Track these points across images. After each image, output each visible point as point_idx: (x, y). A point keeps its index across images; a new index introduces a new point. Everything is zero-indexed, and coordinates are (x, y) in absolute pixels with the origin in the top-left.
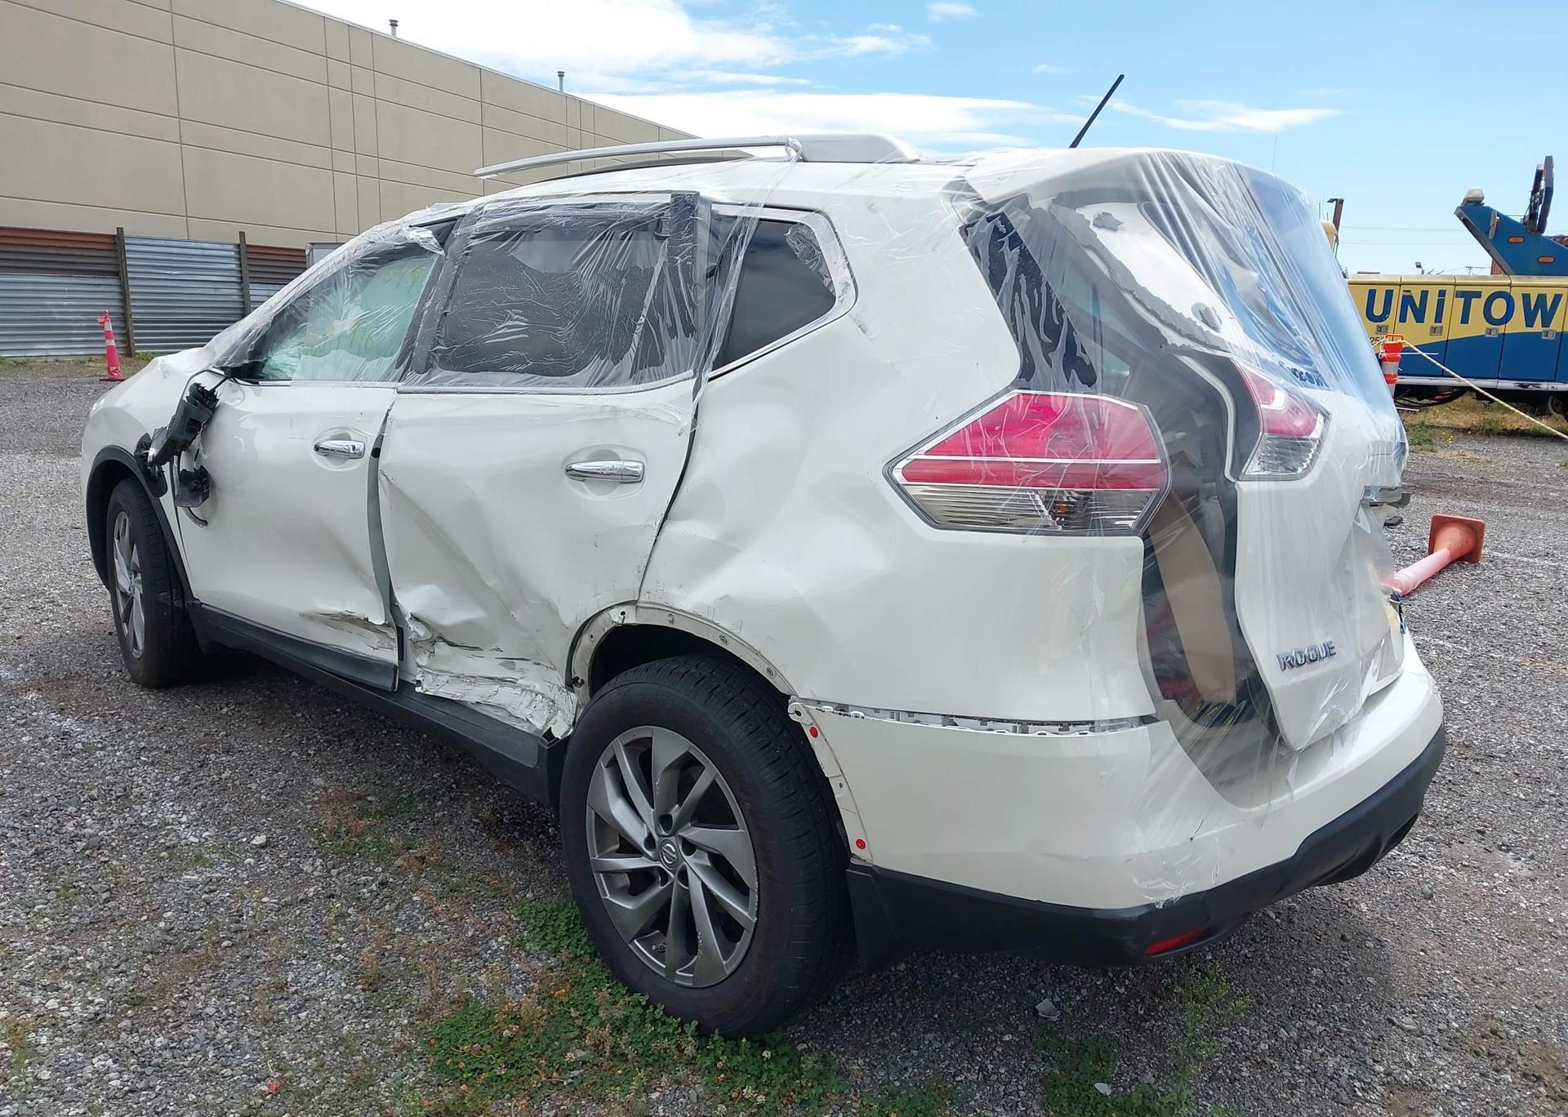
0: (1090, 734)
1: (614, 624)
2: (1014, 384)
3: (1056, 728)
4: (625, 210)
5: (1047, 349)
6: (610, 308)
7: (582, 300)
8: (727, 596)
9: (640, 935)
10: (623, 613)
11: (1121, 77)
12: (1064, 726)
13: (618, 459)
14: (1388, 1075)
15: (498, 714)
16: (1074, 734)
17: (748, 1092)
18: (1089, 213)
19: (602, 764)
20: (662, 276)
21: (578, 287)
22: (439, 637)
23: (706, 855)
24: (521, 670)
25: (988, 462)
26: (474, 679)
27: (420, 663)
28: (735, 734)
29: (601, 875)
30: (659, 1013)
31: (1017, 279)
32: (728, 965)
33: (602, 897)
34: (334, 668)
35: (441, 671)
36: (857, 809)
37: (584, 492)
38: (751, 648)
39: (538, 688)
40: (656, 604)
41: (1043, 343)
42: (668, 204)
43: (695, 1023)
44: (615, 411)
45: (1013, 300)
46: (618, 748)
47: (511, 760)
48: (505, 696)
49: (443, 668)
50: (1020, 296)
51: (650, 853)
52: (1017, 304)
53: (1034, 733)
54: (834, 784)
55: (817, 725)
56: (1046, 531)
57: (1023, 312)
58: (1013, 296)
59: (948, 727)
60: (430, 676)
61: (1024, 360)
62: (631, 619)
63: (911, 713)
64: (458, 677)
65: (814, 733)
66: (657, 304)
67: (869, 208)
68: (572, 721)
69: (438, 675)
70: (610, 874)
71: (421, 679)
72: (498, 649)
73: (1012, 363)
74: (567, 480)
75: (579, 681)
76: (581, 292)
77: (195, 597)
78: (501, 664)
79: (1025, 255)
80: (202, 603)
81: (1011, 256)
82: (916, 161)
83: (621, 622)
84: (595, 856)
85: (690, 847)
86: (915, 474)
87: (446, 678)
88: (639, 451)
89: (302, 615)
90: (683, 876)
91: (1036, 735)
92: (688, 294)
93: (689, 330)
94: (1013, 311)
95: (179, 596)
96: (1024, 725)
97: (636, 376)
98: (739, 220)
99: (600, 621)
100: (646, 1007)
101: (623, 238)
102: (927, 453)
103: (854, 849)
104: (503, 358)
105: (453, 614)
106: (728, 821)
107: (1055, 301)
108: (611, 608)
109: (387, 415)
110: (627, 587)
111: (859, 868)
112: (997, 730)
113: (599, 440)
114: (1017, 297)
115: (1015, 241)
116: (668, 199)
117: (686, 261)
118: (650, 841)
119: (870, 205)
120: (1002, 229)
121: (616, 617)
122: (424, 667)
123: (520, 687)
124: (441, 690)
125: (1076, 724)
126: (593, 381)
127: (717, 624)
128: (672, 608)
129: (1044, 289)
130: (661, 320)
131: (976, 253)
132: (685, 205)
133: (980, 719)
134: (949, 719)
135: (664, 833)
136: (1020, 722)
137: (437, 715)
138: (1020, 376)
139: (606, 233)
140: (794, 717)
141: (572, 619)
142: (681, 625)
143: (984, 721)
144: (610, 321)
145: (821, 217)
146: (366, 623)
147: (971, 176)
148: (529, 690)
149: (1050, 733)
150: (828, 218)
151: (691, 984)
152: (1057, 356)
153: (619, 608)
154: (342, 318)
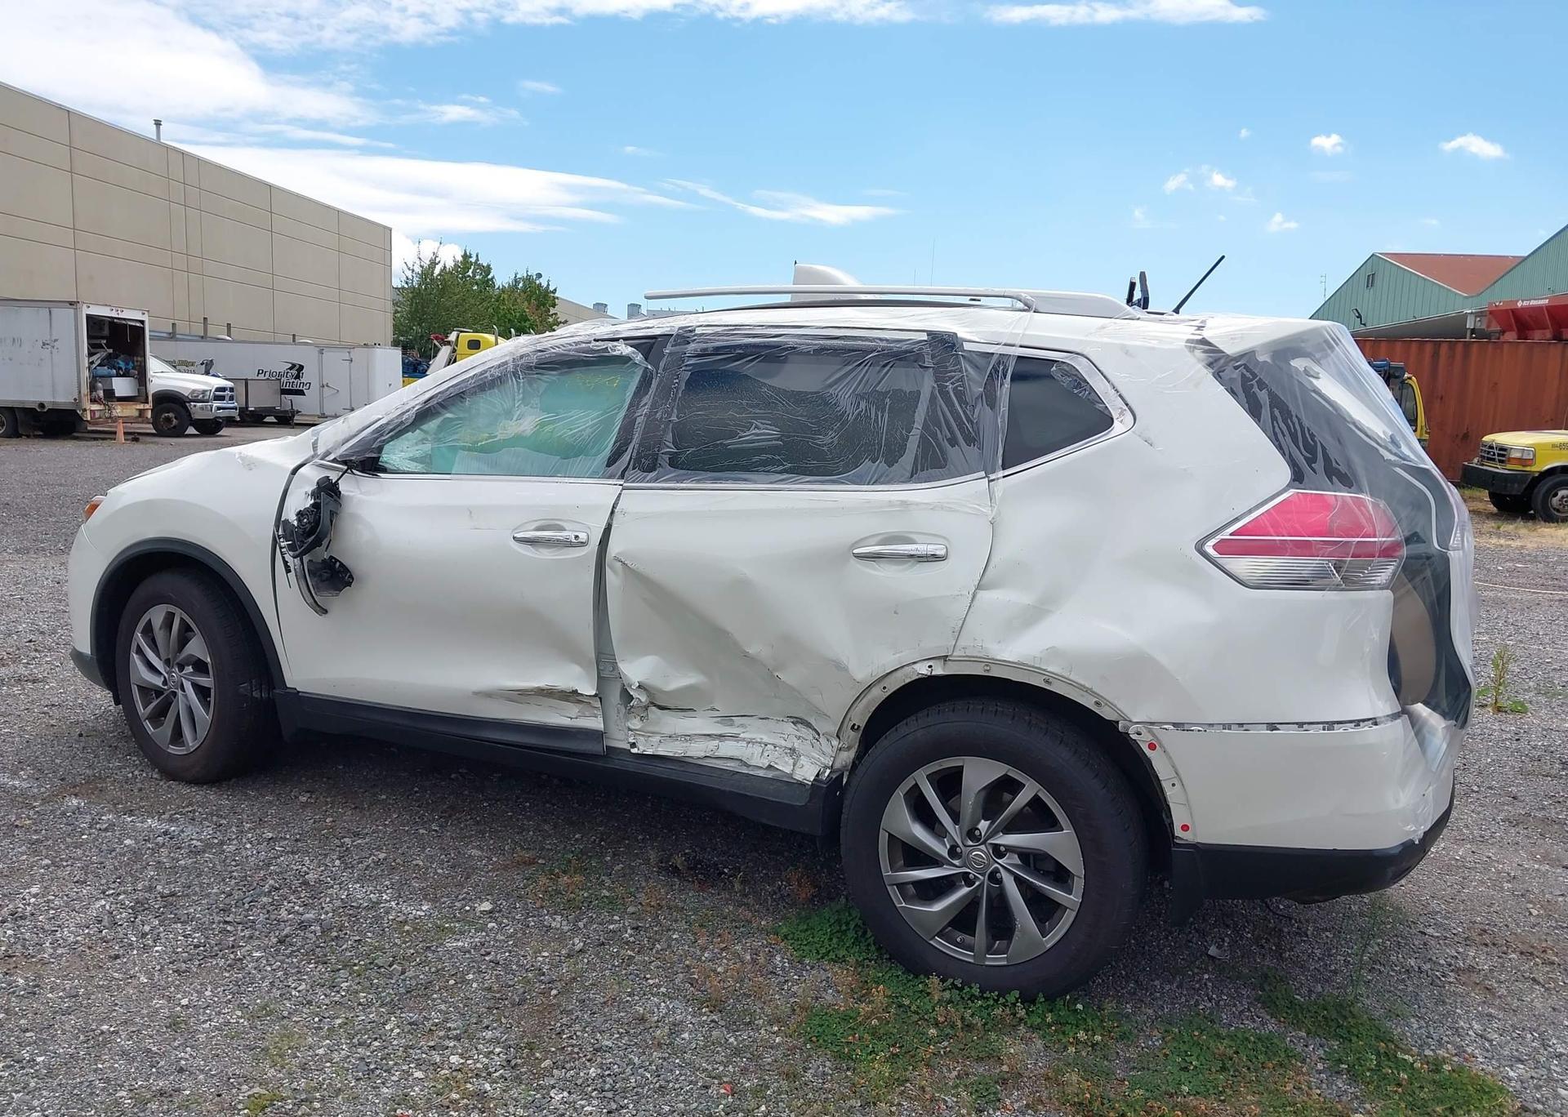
0: (1375, 727)
1: (920, 676)
2: (1289, 486)
3: (1353, 725)
4: (884, 344)
5: (1311, 461)
6: (876, 421)
7: (842, 415)
8: (1054, 647)
9: (940, 934)
10: (930, 667)
11: (1223, 257)
12: (1358, 723)
13: (914, 543)
14: (1450, 965)
15: (728, 765)
16: (1365, 728)
17: (1081, 1035)
18: (1298, 364)
19: (900, 793)
20: (933, 398)
21: (835, 404)
22: (658, 702)
23: (1016, 856)
24: (742, 725)
25: (1291, 540)
26: (689, 738)
27: (632, 727)
28: (1061, 754)
29: (895, 887)
30: (976, 991)
31: (1272, 413)
32: (1050, 941)
33: (898, 906)
34: (515, 740)
35: (653, 733)
36: (1188, 801)
37: (875, 569)
38: (1082, 687)
39: (766, 739)
40: (974, 657)
41: (1306, 458)
42: (926, 341)
43: (1017, 993)
44: (904, 504)
45: (1274, 427)
46: (921, 778)
47: (772, 801)
48: (728, 748)
49: (656, 729)
50: (1277, 423)
51: (956, 862)
52: (1277, 429)
53: (1339, 730)
54: (1166, 785)
55: (1158, 740)
56: (1337, 588)
57: (1284, 436)
58: (1273, 424)
59: (1274, 732)
60: (642, 738)
61: (1294, 470)
62: (939, 670)
63: (1241, 725)
64: (670, 737)
65: (1152, 747)
66: (932, 420)
67: (1126, 353)
68: (831, 764)
69: (649, 736)
70: (901, 886)
71: (633, 741)
72: (713, 709)
73: (1285, 473)
74: (853, 561)
75: (856, 727)
76: (838, 409)
77: (288, 686)
78: (718, 722)
79: (1272, 395)
80: (299, 692)
81: (1263, 396)
82: (1138, 319)
83: (929, 674)
84: (887, 872)
85: (998, 851)
86: (1224, 548)
87: (658, 738)
88: (944, 538)
89: (476, 693)
90: (994, 877)
91: (1341, 731)
92: (964, 412)
93: (971, 440)
94: (1275, 434)
95: (258, 686)
96: (1330, 725)
97: (916, 474)
98: (995, 357)
99: (899, 674)
100: (961, 989)
101: (885, 366)
102: (1231, 535)
103: (1178, 832)
104: (754, 460)
105: (677, 680)
106: (1052, 824)
107: (1306, 429)
108: (914, 663)
109: (614, 507)
110: (937, 643)
111: (1180, 845)
112: (1313, 731)
113: (893, 528)
114: (1275, 424)
115: (1262, 385)
116: (924, 337)
117: (957, 387)
118: (953, 852)
119: (1126, 351)
120: (1248, 375)
121: (923, 670)
122: (636, 730)
123: (744, 740)
124: (659, 749)
125: (1364, 721)
126: (871, 478)
127: (1044, 670)
128: (993, 659)
129: (1295, 419)
130: (938, 432)
131: (1232, 392)
132: (945, 344)
133: (1297, 723)
134: (1272, 727)
135: (971, 843)
136: (1327, 723)
137: (659, 770)
138: (1294, 480)
139: (862, 363)
140: (1134, 737)
141: (863, 673)
142: (996, 673)
143: (1301, 725)
144: (878, 432)
145: (1081, 359)
146: (572, 696)
147: (1207, 334)
148: (757, 742)
149: (1350, 728)
150: (1083, 355)
151: (1005, 963)
152: (1319, 465)
153: (926, 662)
154: (515, 419)
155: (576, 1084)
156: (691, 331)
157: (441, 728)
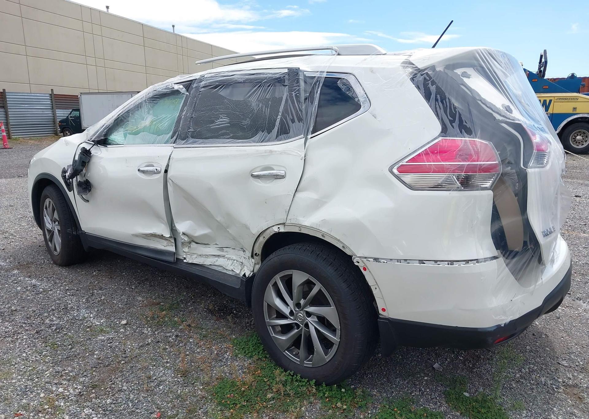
0: (477, 264)
1: (275, 232)
2: (439, 136)
3: (465, 262)
4: (270, 75)
5: (452, 122)
6: (265, 113)
7: (252, 111)
8: (325, 219)
9: (288, 349)
10: (279, 228)
11: (452, 21)
12: (467, 261)
13: (273, 170)
15: (219, 268)
16: (471, 264)
17: (339, 404)
18: (459, 71)
19: (270, 285)
20: (287, 100)
21: (250, 105)
22: (193, 240)
23: (316, 317)
24: (226, 251)
25: (434, 164)
26: (207, 256)
27: (185, 251)
28: (329, 271)
29: (270, 327)
30: (299, 377)
31: (436, 97)
32: (328, 358)
33: (271, 335)
34: (147, 255)
35: (193, 254)
36: (383, 297)
37: (260, 183)
38: (336, 239)
39: (234, 258)
40: (294, 224)
41: (450, 120)
42: (287, 73)
43: (314, 381)
44: (271, 152)
45: (436, 105)
46: (277, 279)
47: (228, 285)
48: (221, 262)
49: (195, 252)
50: (438, 102)
51: (292, 318)
52: (437, 106)
53: (456, 265)
54: (373, 288)
55: (367, 266)
56: (458, 189)
57: (440, 109)
58: (436, 103)
59: (421, 265)
60: (189, 256)
61: (443, 127)
62: (282, 230)
63: (406, 260)
64: (200, 255)
65: (365, 269)
66: (286, 110)
67: (371, 72)
68: (252, 270)
69: (192, 255)
70: (274, 327)
71: (186, 257)
72: (216, 244)
73: (438, 128)
74: (252, 179)
75: (257, 254)
76: (252, 107)
77: (83, 230)
78: (218, 250)
79: (438, 88)
80: (86, 232)
81: (433, 88)
82: (385, 54)
83: (278, 231)
84: (267, 320)
85: (309, 314)
86: (403, 170)
87: (195, 256)
88: (284, 167)
89: (132, 235)
90: (307, 325)
91: (457, 265)
92: (299, 106)
93: (300, 120)
94: (436, 108)
95: (75, 230)
96: (452, 262)
97: (278, 137)
98: (316, 78)
99: (268, 231)
100: (293, 376)
101: (269, 86)
102: (407, 162)
103: (381, 312)
104: (219, 133)
105: (199, 232)
106: (327, 304)
107: (452, 105)
108: (273, 226)
109: (170, 156)
110: (281, 218)
111: (383, 319)
112: (442, 265)
113: (267, 163)
114: (437, 103)
115: (433, 83)
116: (286, 71)
117: (297, 94)
118: (292, 313)
119: (372, 70)
120: (428, 78)
121: (276, 229)
122: (186, 252)
123: (227, 258)
124: (194, 261)
125: (471, 260)
126: (261, 140)
127: (321, 230)
128: (301, 225)
129: (447, 100)
130: (287, 116)
131: (418, 87)
132: (294, 73)
133: (434, 261)
134: (422, 262)
135: (298, 310)
136: (450, 261)
137: (193, 270)
138: (442, 132)
139: (261, 84)
140: (356, 264)
141: (256, 231)
142: (304, 231)
143: (436, 261)
144: (265, 118)
145: (351, 76)
146: (162, 237)
147: (412, 59)
148: (231, 259)
149: (462, 264)
150: (354, 75)
151: (311, 366)
152: (456, 124)
153: (277, 226)
154: (144, 120)
155: (99, 406)
156: (203, 76)
157: (125, 248)
